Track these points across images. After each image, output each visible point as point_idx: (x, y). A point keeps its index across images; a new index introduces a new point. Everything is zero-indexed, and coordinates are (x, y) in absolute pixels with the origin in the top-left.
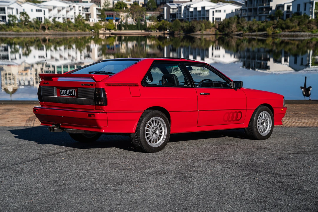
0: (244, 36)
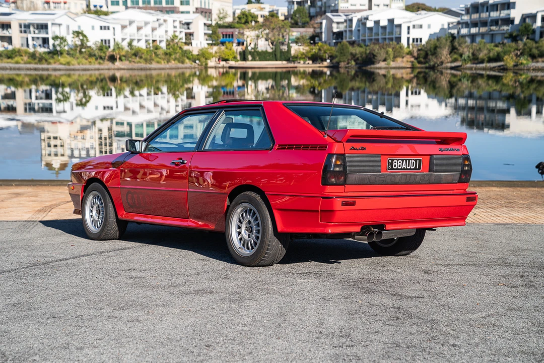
0: (462, 70)
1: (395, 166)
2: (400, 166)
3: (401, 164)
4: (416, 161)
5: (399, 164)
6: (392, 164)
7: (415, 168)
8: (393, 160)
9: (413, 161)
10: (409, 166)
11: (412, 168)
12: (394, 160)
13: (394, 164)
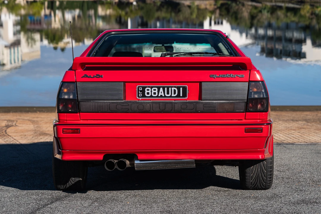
0: (263, 2)
1: (148, 93)
2: (155, 93)
3: (156, 91)
4: (179, 88)
5: (153, 91)
6: (143, 92)
7: (178, 96)
8: (144, 88)
9: (173, 89)
10: (168, 93)
11: (173, 95)
12: (146, 87)
13: (146, 91)
